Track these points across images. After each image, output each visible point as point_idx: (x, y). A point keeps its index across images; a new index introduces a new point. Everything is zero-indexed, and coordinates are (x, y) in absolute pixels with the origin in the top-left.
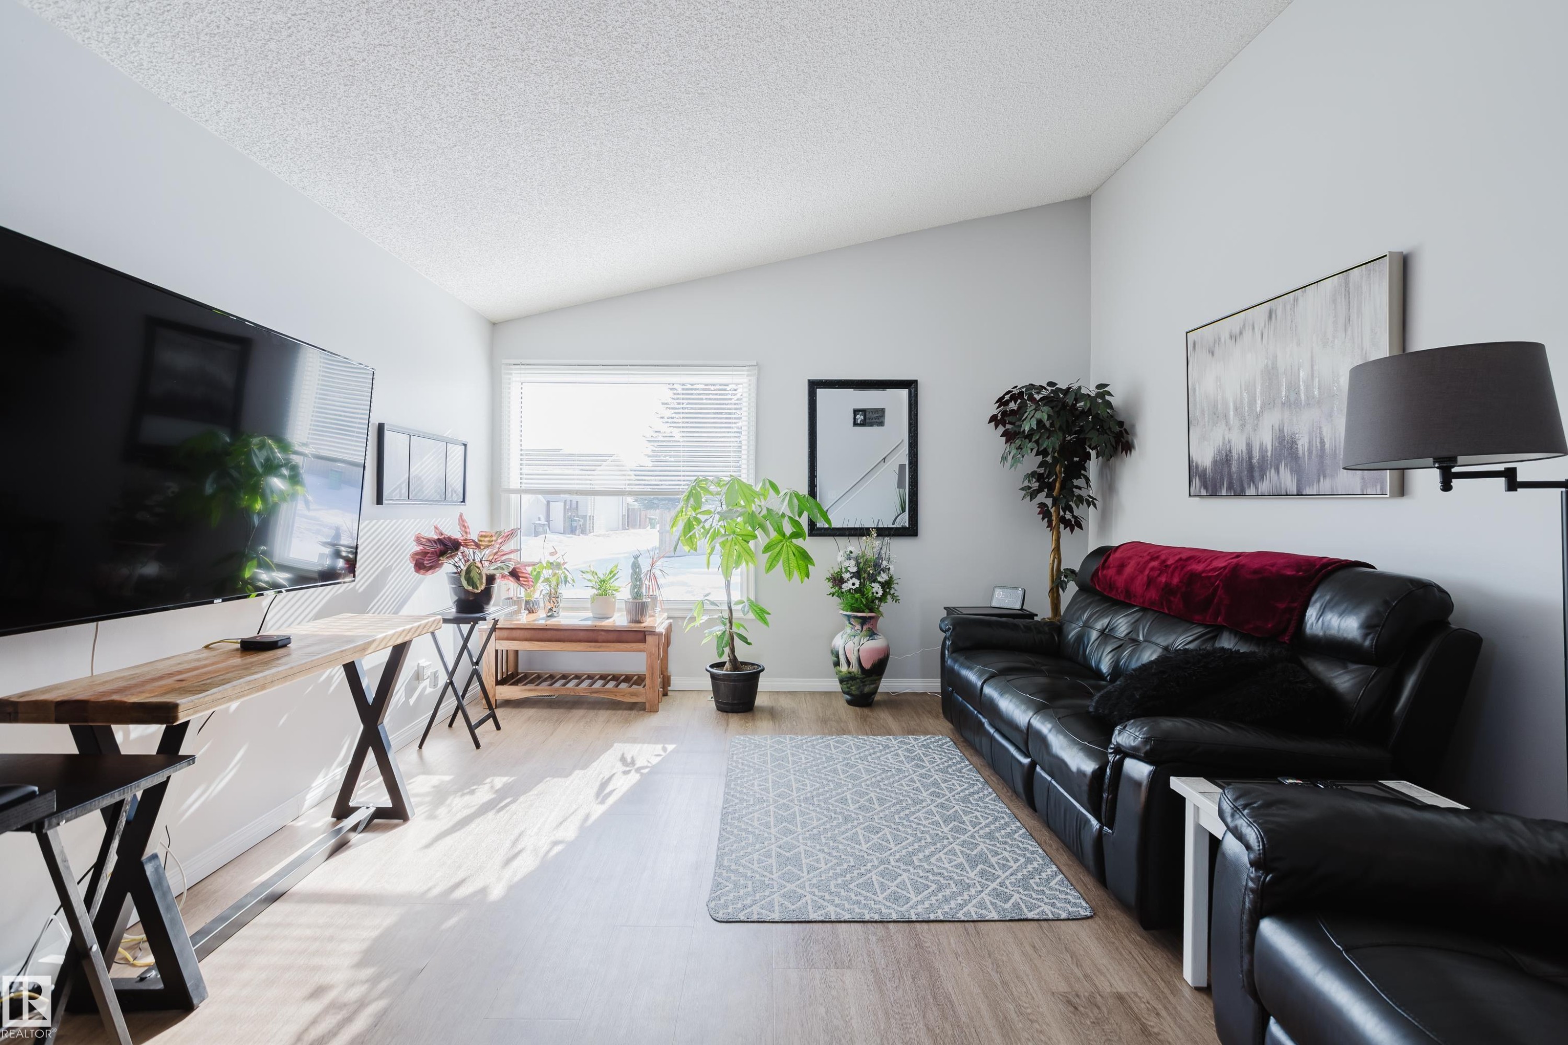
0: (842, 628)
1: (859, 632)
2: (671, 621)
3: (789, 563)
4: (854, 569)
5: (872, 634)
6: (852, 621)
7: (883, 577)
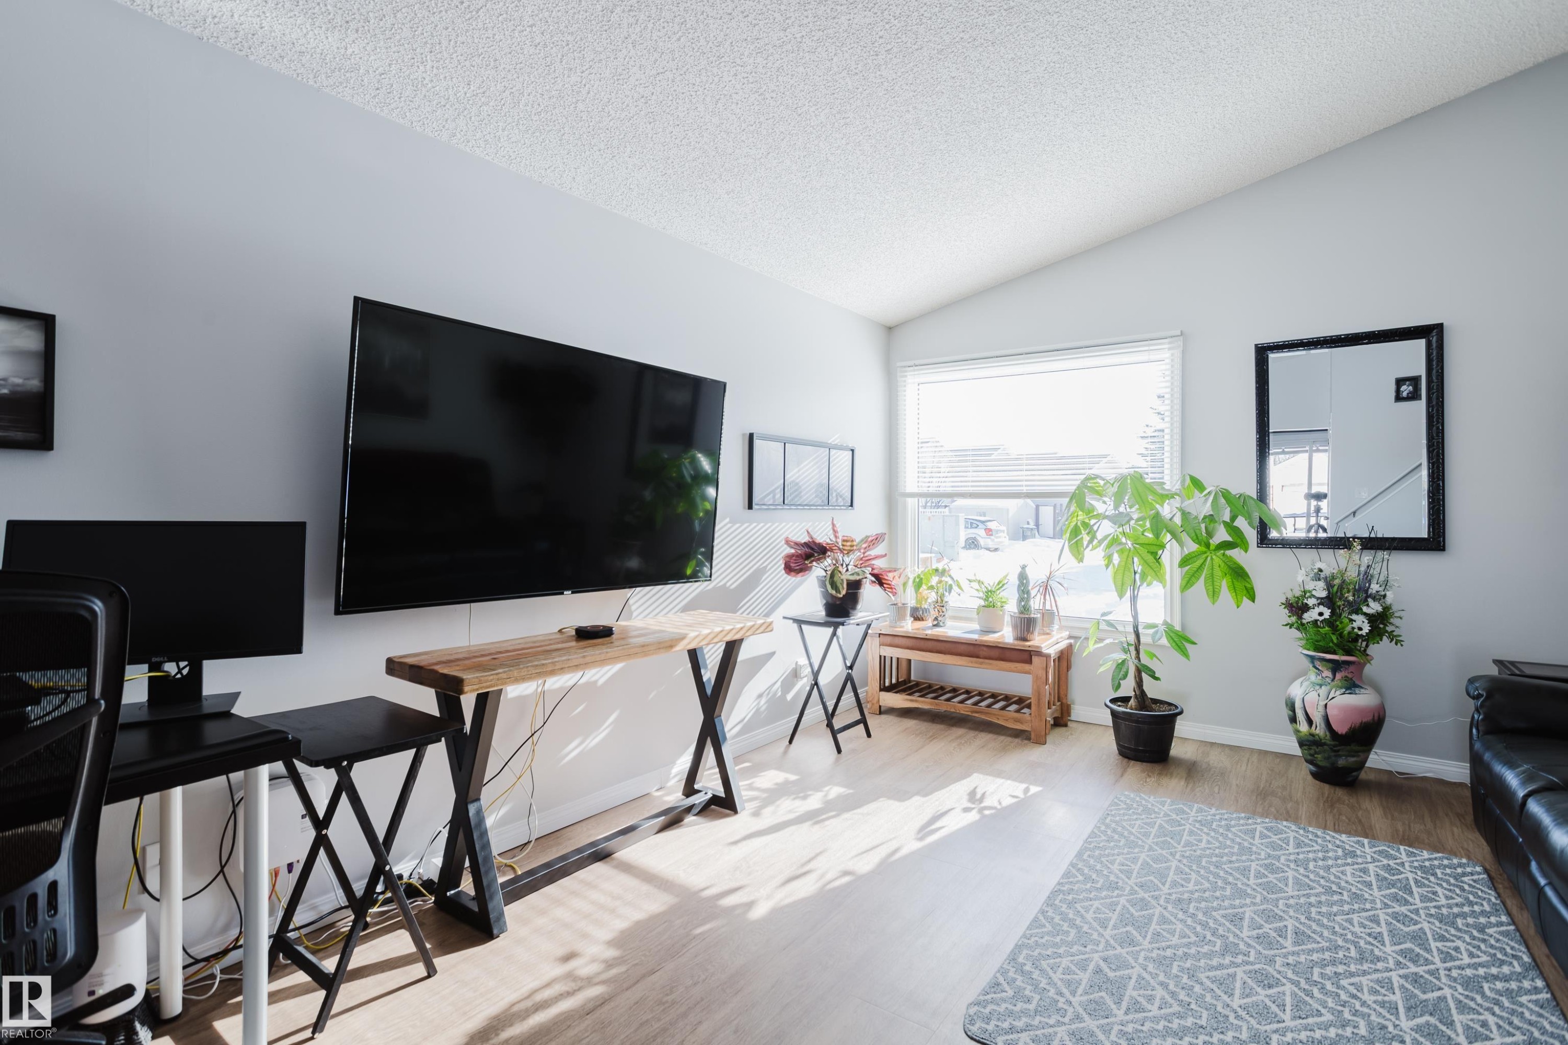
0: (1304, 673)
1: (1328, 680)
2: (1072, 641)
3: (1213, 582)
4: (1324, 594)
5: (1351, 686)
6: (1317, 663)
7: (1374, 607)
